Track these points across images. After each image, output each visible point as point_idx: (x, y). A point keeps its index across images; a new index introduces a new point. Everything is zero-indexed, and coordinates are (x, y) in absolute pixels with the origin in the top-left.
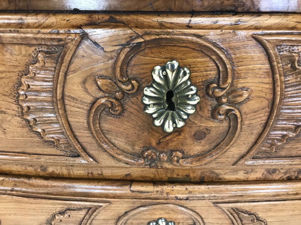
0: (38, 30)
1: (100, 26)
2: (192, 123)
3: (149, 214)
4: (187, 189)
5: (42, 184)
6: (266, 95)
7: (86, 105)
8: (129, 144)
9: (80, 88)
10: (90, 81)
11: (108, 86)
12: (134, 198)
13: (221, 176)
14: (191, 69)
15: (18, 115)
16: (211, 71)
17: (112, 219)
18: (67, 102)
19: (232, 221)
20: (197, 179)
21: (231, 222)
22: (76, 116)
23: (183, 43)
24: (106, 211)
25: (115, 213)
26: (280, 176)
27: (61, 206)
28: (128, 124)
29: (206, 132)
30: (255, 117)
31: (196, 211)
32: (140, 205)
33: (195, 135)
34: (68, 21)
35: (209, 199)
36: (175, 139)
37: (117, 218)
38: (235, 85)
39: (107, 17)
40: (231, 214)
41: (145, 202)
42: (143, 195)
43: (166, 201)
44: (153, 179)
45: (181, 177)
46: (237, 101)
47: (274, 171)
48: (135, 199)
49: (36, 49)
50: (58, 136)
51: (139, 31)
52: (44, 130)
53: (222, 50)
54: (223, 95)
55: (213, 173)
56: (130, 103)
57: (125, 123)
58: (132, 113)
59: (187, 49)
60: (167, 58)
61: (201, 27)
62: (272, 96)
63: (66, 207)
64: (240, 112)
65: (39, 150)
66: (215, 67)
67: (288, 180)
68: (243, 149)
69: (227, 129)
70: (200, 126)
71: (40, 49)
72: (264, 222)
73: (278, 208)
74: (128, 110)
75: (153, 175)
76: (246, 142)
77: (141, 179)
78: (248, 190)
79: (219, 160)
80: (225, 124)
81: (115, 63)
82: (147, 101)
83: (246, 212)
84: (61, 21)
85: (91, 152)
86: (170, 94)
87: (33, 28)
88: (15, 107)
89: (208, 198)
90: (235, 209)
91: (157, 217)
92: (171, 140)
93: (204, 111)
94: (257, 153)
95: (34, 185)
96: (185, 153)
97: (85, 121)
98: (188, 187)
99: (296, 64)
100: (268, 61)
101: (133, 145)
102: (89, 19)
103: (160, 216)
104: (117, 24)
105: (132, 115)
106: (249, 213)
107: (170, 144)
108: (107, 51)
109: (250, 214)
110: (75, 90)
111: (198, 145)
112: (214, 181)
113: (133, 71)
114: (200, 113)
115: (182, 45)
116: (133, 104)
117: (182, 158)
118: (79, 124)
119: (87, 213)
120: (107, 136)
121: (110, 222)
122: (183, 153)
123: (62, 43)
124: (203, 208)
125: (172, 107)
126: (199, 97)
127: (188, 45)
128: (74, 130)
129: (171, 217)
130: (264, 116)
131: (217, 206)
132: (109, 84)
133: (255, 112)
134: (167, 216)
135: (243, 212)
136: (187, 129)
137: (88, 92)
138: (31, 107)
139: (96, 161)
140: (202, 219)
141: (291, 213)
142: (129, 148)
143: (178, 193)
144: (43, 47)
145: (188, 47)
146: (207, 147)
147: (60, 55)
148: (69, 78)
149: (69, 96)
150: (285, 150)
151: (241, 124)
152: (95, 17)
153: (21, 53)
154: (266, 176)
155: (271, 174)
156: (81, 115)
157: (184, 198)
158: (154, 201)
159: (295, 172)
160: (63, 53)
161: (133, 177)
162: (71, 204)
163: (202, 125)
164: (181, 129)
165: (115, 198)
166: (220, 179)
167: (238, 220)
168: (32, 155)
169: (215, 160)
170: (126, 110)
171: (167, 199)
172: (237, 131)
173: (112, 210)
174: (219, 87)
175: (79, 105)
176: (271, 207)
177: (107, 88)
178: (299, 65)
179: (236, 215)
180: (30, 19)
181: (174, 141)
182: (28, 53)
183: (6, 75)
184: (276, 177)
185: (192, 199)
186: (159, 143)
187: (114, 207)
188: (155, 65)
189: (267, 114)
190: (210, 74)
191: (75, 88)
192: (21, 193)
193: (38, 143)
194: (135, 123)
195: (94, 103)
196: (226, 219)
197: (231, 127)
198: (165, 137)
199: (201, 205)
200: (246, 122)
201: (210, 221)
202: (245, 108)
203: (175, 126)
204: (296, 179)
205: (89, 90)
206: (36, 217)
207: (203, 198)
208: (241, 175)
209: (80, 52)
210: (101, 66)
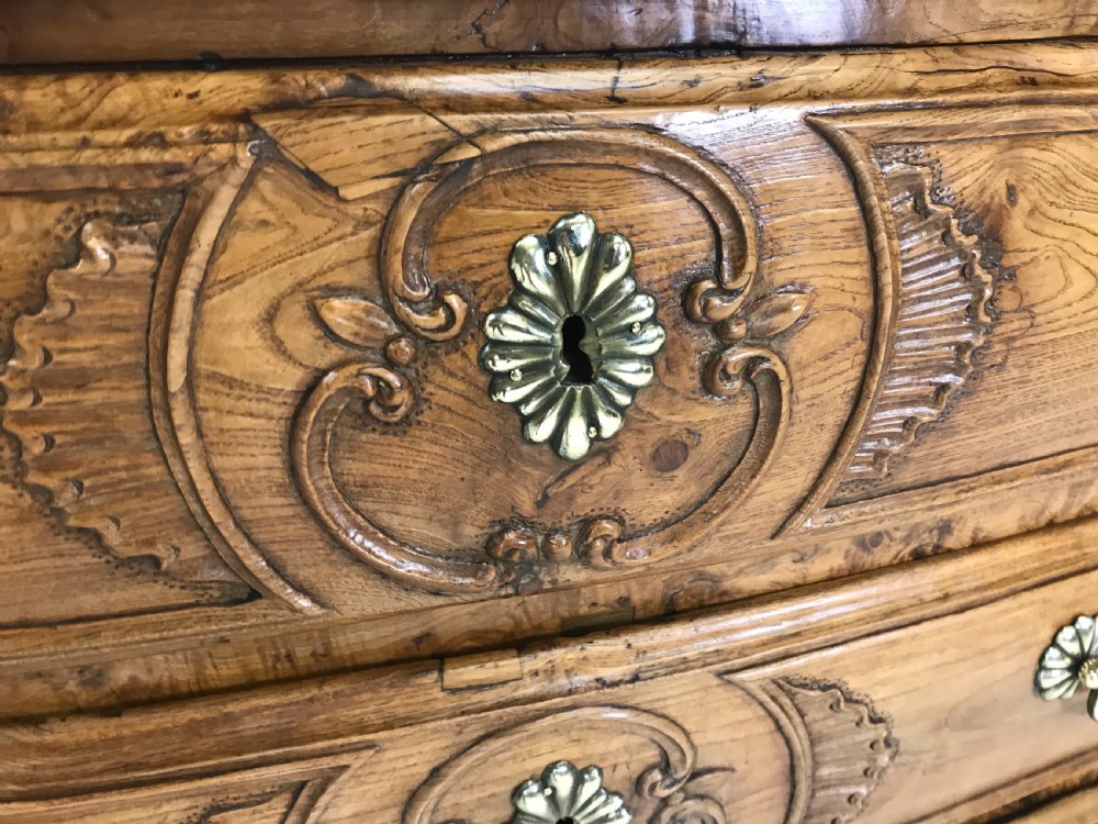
0: (80, 135)
1: (320, 112)
2: (644, 418)
3: (514, 757)
4: (629, 646)
5: (94, 735)
6: (854, 299)
7: (280, 399)
8: (440, 521)
9: (255, 338)
10: (295, 310)
11: (359, 321)
12: (458, 711)
13: (727, 585)
14: (634, 239)
16: (693, 238)
17: (386, 808)
18: (203, 398)
19: (777, 722)
20: (656, 608)
21: (773, 726)
22: (240, 449)
23: (605, 153)
24: (363, 783)
25: (397, 782)
26: (893, 552)
27: (185, 804)
28: (436, 449)
29: (688, 442)
30: (828, 373)
31: (668, 712)
32: (482, 733)
33: (655, 456)
34: (192, 96)
35: (704, 665)
36: (594, 480)
37: (405, 797)
38: (766, 277)
39: (337, 81)
40: (773, 698)
41: (500, 718)
42: (489, 697)
43: (568, 701)
44: (512, 633)
45: (603, 609)
46: (773, 330)
47: (876, 539)
48: (463, 714)
49: (70, 210)
51: (460, 121)
53: (724, 168)
54: (733, 316)
55: (701, 576)
56: (439, 377)
57: (426, 446)
58: (450, 409)
59: (618, 174)
60: (555, 208)
61: (654, 100)
62: (869, 302)
63: (204, 802)
64: (784, 363)
65: (90, 603)
66: (706, 226)
67: (915, 559)
68: (800, 481)
69: (750, 421)
70: (670, 424)
71: (90, 210)
72: (866, 705)
73: (901, 650)
74: (434, 399)
75: (511, 621)
76: (806, 458)
77: (468, 643)
78: (812, 611)
79: (729, 529)
80: (744, 408)
81: (383, 239)
83: (814, 684)
84: (165, 101)
85: (303, 574)
86: (574, 329)
87: (57, 128)
89: (701, 663)
90: (781, 682)
91: (543, 762)
92: (583, 485)
93: (678, 374)
94: (839, 489)
95: (64, 747)
96: (628, 522)
97: (277, 462)
98: (630, 638)
99: (928, 199)
100: (853, 195)
101: (455, 523)
102: (274, 87)
103: (554, 758)
104: (379, 101)
105: (447, 415)
106: (822, 684)
107: (580, 500)
108: (350, 197)
109: (825, 688)
110: (236, 349)
111: (666, 490)
112: (707, 603)
113: (445, 262)
114: (669, 381)
115: (601, 161)
116: (452, 374)
117: (620, 541)
118: (253, 476)
119: (291, 807)
120: (361, 505)
122: (621, 522)
123: (177, 179)
124: (688, 697)
125: (581, 371)
126: (663, 327)
127: (621, 160)
128: (234, 502)
129: (589, 750)
130: (852, 367)
131: (729, 682)
132: (363, 315)
133: (826, 358)
134: (573, 752)
135: (804, 686)
136: (630, 441)
137: (284, 352)
138: (59, 440)
139: (323, 605)
140: (687, 734)
141: (936, 659)
142: (441, 536)
143: (604, 665)
144: (101, 198)
145: (622, 167)
146: (692, 492)
147: (172, 225)
148: (213, 307)
149: (213, 376)
150: (912, 466)
151: (791, 402)
152: (296, 81)
153: (8, 228)
154: (857, 560)
155: (868, 551)
156: (261, 442)
157: (627, 678)
158: (529, 707)
159: (931, 531)
160: (183, 216)
161: (443, 643)
162: (226, 788)
163: (674, 418)
164: (613, 443)
165: (392, 728)
166: (725, 593)
167: (793, 713)
168: (60, 628)
169: (718, 531)
170: (426, 400)
171: (570, 692)
172: (781, 426)
173: (383, 773)
174: (721, 290)
175: (254, 406)
176: (881, 653)
177: (356, 328)
178: (934, 202)
179: (785, 701)
181: (591, 487)
182: (38, 226)
184: (883, 556)
185: (649, 674)
186: (543, 502)
187: (390, 760)
188: (520, 234)
189: (861, 358)
190: (691, 251)
191: (237, 340)
192: (15, 788)
193: (87, 572)
194: (459, 445)
195: (309, 390)
196: (759, 718)
197: (762, 414)
198: (562, 477)
199: (682, 690)
200: (804, 394)
201: (712, 736)
202: (798, 349)
203: (593, 435)
204: (936, 554)
205: (289, 345)
207: (685, 665)
208: (785, 572)
209: (252, 208)
210: (334, 252)
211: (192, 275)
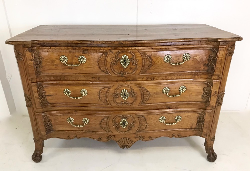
3: (122, 88)
6: (141, 60)
10: (111, 59)
12: (118, 84)
14: (128, 56)
18: (107, 63)
20: (132, 80)
21: (140, 90)
22: (108, 65)
24: (113, 87)
26: (150, 79)
29: (132, 68)
31: (132, 87)
32: (120, 86)
33: (130, 68)
34: (108, 49)
37: (115, 89)
38: (136, 59)
39: (114, 48)
42: (120, 84)
44: (122, 81)
45: (128, 80)
46: (136, 62)
49: (102, 53)
50: (104, 69)
51: (120, 50)
52: (102, 68)
53: (133, 53)
54: (134, 61)
55: (135, 79)
56: (118, 62)
57: (117, 66)
58: (118, 64)
60: (124, 54)
61: (129, 49)
64: (137, 64)
65: (100, 73)
68: (139, 71)
72: (147, 90)
77: (120, 81)
78: (142, 82)
79: (135, 74)
80: (135, 66)
81: (116, 55)
82: (121, 62)
83: (143, 87)
85: (110, 73)
86: (125, 60)
87: (102, 50)
88: (97, 64)
91: (124, 89)
94: (142, 72)
97: (110, 66)
98: (130, 82)
101: (118, 71)
102: (111, 48)
104: (116, 49)
108: (114, 53)
110: (109, 60)
111: (131, 71)
113: (118, 57)
114: (130, 64)
117: (128, 74)
119: (108, 88)
120: (114, 69)
121: (113, 91)
122: (128, 72)
123: (107, 52)
125: (125, 63)
126: (130, 61)
127: (127, 52)
128: (108, 68)
129: (126, 89)
131: (136, 85)
133: (140, 64)
136: (128, 67)
138: (100, 64)
139: (111, 75)
140: (133, 89)
144: (104, 53)
149: (107, 61)
150: (147, 72)
155: (147, 79)
157: (129, 84)
158: (123, 84)
159: (153, 78)
160: (107, 54)
161: (118, 80)
163: (131, 66)
165: (115, 84)
171: (125, 84)
172: (137, 68)
174: (133, 59)
175: (109, 63)
177: (114, 60)
178: (146, 55)
179: (140, 88)
180: (102, 48)
181: (126, 70)
183: (96, 58)
185: (131, 84)
186: (123, 70)
187: (115, 86)
188: (122, 55)
189: (142, 64)
190: (131, 57)
193: (100, 71)
194: (119, 66)
195: (112, 63)
196: (138, 89)
200: (139, 66)
201: (135, 90)
203: (126, 67)
206: (96, 91)
207: (133, 84)
209: (110, 54)
210: (113, 56)
211: (107, 57)
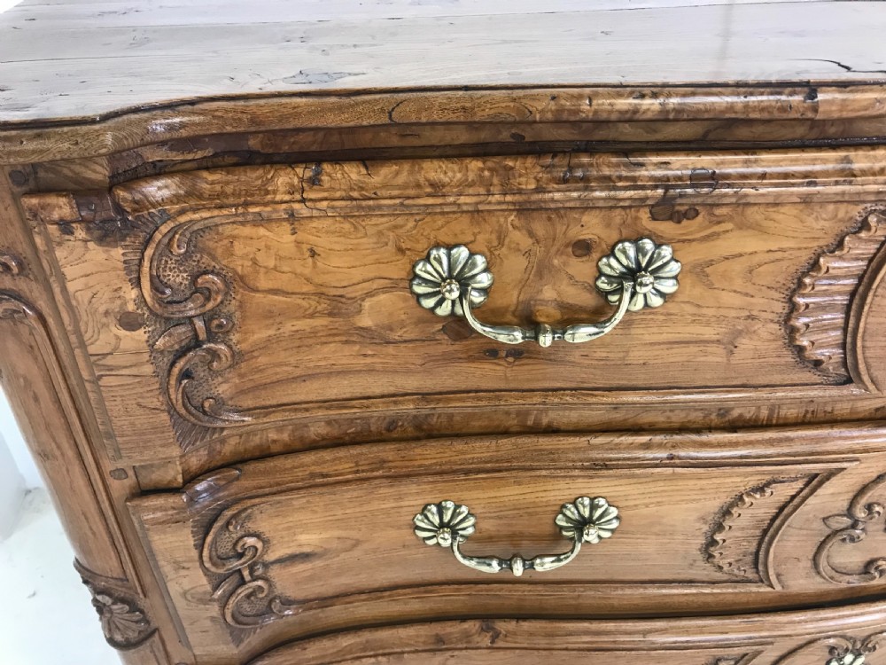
15: (776, 320)
17: (848, 492)
24: (847, 478)
25: (860, 479)
27: (759, 477)
49: (865, 208)
50: (831, 350)
52: (813, 343)
63: (768, 478)
71: (873, 208)
88: (780, 306)
119: (807, 485)
121: (841, 498)
138: (811, 306)
139: (878, 390)
144: (879, 204)
153: (836, 216)
162: (782, 472)
165: (869, 452)
182: (849, 215)
183: (791, 254)
187: (864, 468)
193: (785, 365)
206: (700, 505)
